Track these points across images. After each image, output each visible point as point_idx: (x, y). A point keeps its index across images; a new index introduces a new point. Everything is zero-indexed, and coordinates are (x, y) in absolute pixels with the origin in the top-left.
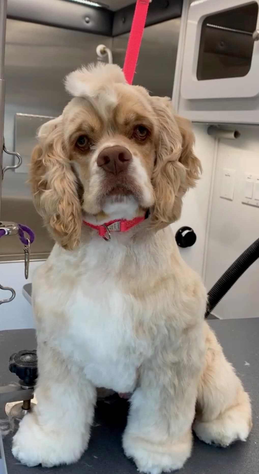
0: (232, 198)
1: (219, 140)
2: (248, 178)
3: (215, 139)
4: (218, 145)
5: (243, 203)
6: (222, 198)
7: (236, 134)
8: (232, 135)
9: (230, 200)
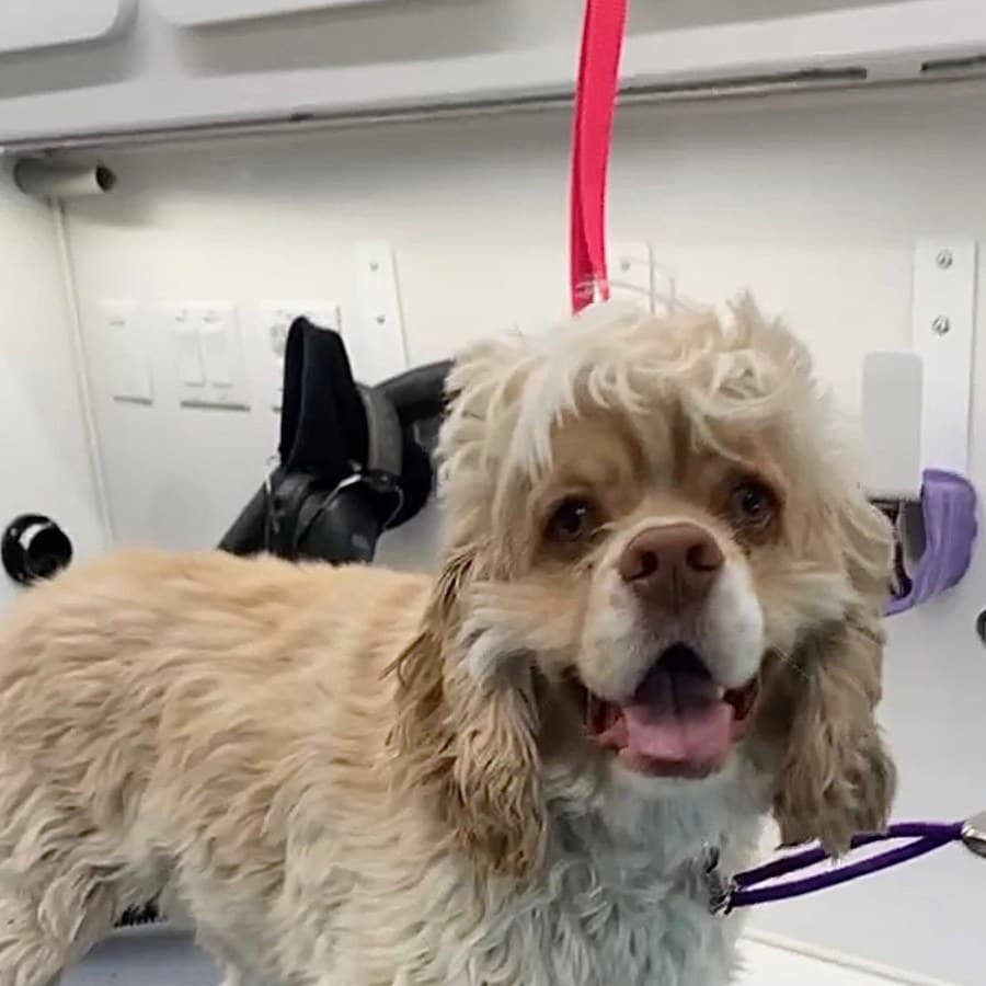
0: (145, 394)
1: (63, 206)
2: (207, 320)
3: (48, 202)
4: (64, 223)
5: (186, 404)
6: (118, 399)
7: (105, 178)
8: (90, 183)
9: (147, 402)
